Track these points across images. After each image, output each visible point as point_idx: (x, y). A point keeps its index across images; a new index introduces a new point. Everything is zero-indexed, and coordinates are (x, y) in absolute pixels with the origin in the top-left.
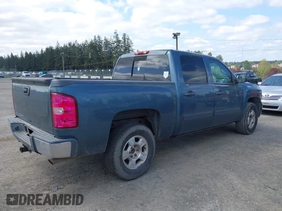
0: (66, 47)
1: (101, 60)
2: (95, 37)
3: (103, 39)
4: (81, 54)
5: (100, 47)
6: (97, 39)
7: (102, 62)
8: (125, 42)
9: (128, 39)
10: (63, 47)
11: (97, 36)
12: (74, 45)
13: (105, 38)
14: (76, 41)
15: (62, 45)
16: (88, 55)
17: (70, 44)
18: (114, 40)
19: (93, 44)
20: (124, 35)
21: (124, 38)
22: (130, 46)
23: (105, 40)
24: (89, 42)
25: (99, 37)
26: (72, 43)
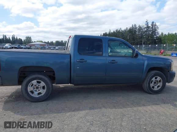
0: (114, 32)
1: (135, 40)
2: (132, 25)
3: (137, 26)
4: (123, 36)
5: (135, 32)
6: (134, 26)
7: (136, 41)
8: (153, 27)
9: (155, 25)
10: (112, 32)
11: (134, 25)
12: (119, 31)
13: (139, 25)
14: (121, 28)
15: (112, 31)
16: (127, 37)
17: (117, 31)
18: (145, 27)
19: (131, 29)
20: (153, 23)
21: (152, 25)
22: (156, 30)
23: (139, 27)
24: (128, 29)
25: (135, 25)
26: (118, 30)
